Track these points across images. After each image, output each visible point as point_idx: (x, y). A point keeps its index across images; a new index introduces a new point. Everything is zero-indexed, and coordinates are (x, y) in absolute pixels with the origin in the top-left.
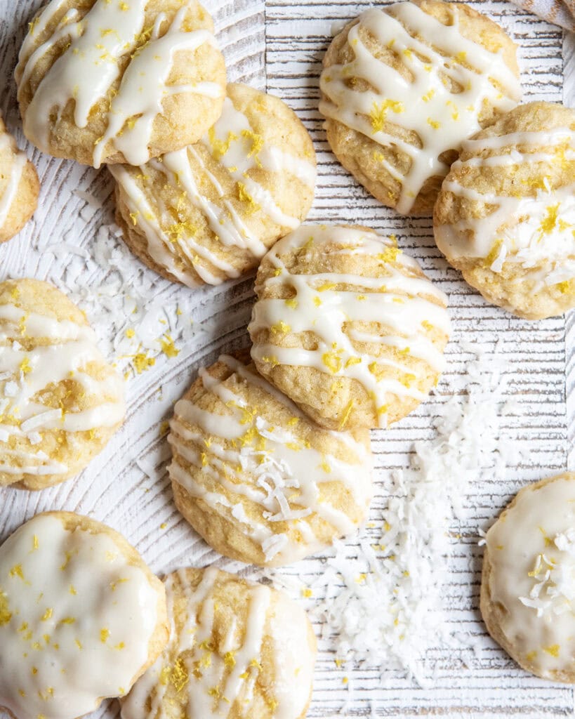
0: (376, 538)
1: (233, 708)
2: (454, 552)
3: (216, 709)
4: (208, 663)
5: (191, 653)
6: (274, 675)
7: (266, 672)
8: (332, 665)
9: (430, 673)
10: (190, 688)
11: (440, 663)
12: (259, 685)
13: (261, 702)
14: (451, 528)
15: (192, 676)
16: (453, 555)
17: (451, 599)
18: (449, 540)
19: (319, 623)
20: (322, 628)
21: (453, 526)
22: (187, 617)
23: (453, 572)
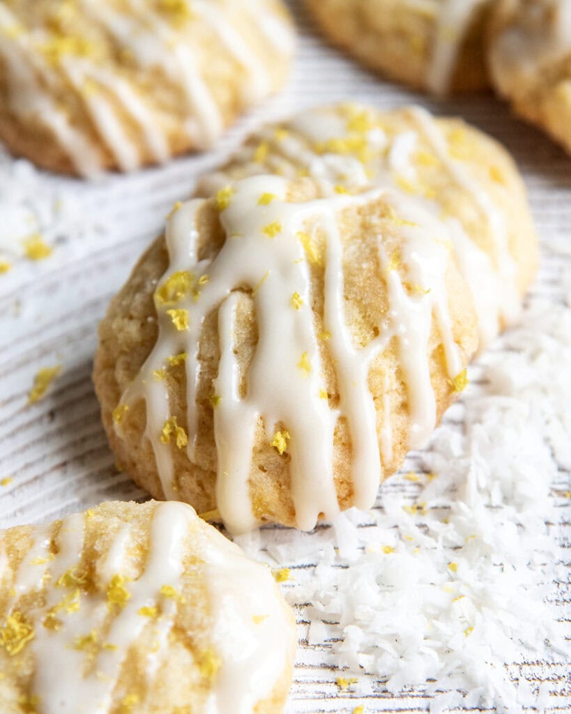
0: (410, 498)
1: (125, 664)
2: (562, 517)
3: (91, 671)
4: (74, 607)
5: (41, 598)
6: (209, 609)
7: (194, 605)
8: (333, 689)
9: (531, 700)
10: (37, 646)
11: (550, 686)
12: (178, 629)
13: (185, 656)
14: (554, 483)
15: (40, 628)
16: (561, 521)
17: (563, 587)
18: (551, 501)
19: (304, 622)
20: (309, 628)
21: (557, 481)
22: (32, 543)
23: (564, 546)
